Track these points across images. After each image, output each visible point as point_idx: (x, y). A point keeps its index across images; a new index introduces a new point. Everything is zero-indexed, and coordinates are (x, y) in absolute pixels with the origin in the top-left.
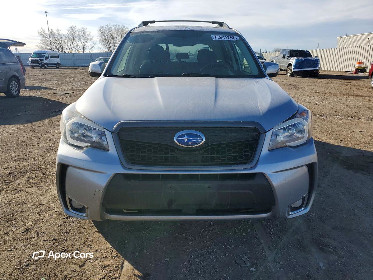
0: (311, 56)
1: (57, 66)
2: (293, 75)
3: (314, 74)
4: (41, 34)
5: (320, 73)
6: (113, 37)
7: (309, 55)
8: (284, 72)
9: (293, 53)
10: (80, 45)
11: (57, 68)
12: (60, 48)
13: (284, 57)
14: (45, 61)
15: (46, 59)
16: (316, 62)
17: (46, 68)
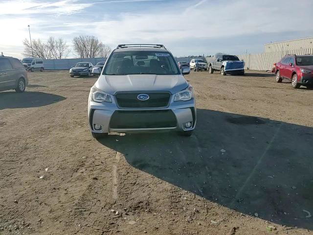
0: (238, 60)
1: (42, 70)
2: (225, 74)
3: (241, 73)
4: (25, 44)
5: (246, 72)
6: (85, 46)
7: (237, 59)
8: (219, 72)
9: (226, 57)
10: (58, 52)
11: (41, 71)
12: (41, 56)
13: (218, 61)
14: (32, 66)
15: (33, 64)
16: (242, 64)
17: (33, 72)
